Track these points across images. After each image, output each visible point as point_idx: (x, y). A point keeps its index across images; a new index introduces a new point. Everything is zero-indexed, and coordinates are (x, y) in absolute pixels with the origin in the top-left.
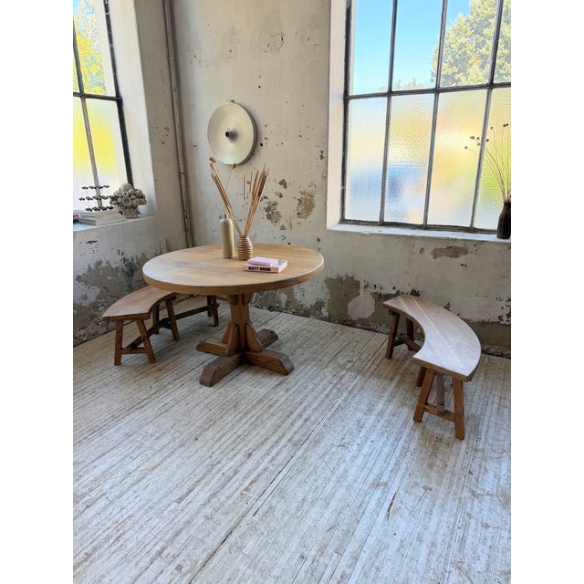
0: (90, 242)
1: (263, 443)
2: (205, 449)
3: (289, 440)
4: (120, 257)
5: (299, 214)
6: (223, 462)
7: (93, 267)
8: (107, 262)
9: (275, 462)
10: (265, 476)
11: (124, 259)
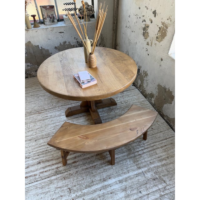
0: (61, 33)
1: (48, 161)
2: (33, 147)
3: (57, 168)
4: (76, 41)
5: (157, 38)
6: (30, 159)
7: (62, 44)
8: (69, 42)
9: (41, 175)
10: (31, 178)
11: (77, 42)
